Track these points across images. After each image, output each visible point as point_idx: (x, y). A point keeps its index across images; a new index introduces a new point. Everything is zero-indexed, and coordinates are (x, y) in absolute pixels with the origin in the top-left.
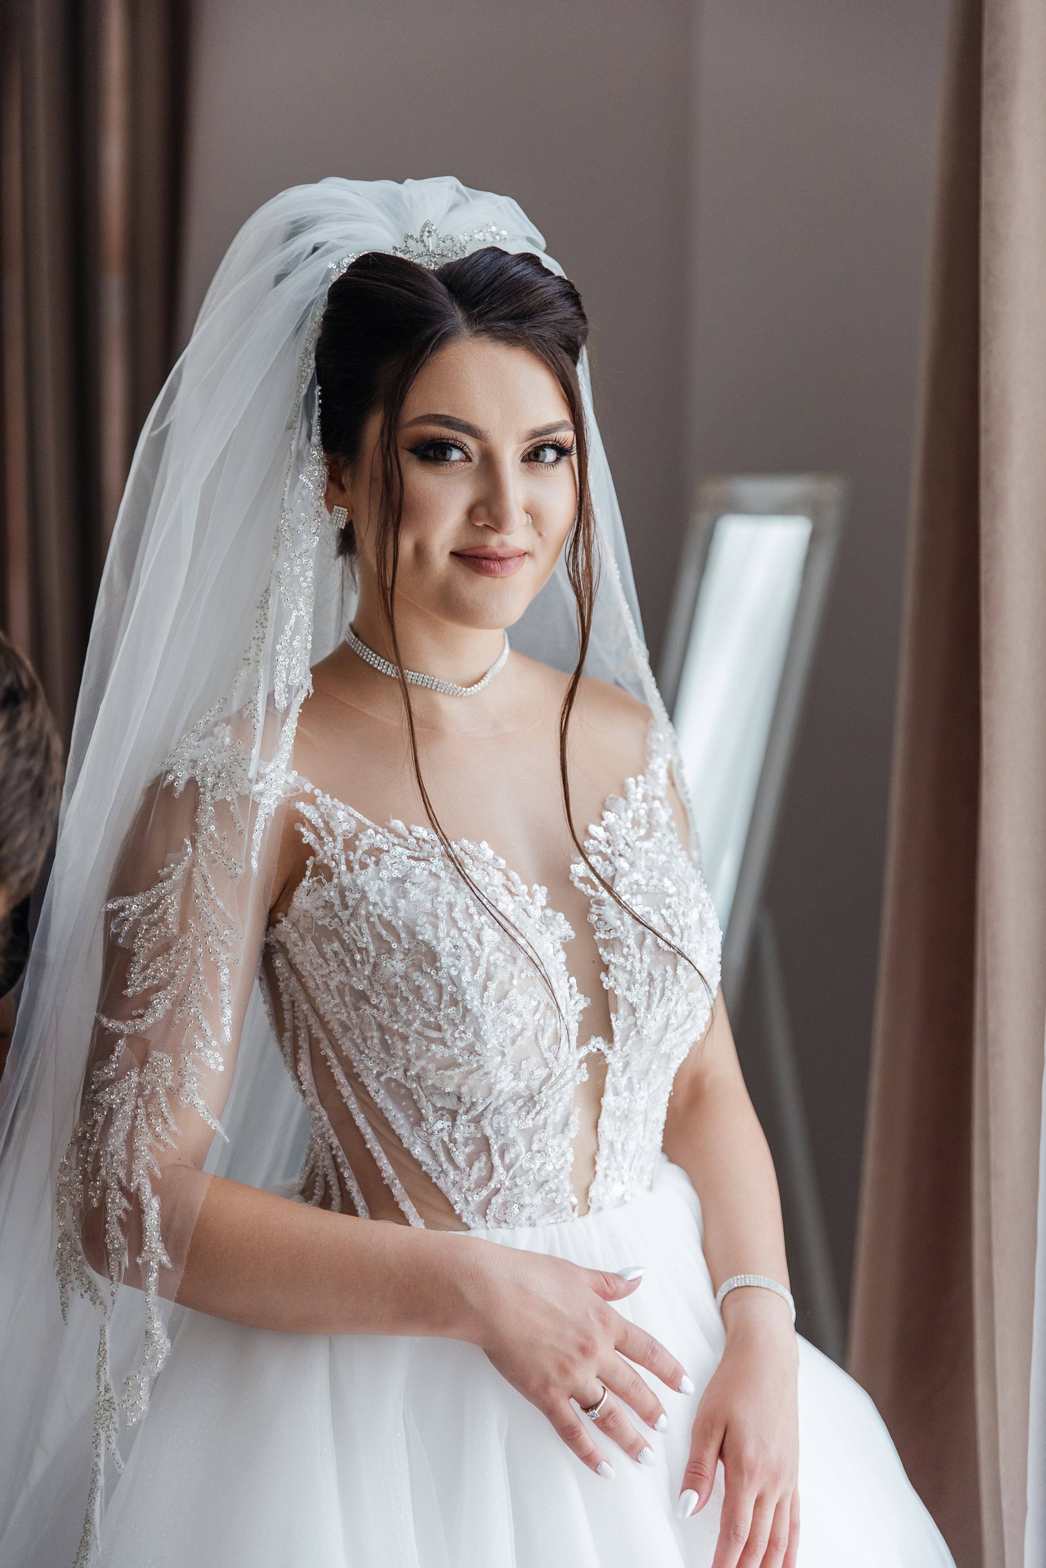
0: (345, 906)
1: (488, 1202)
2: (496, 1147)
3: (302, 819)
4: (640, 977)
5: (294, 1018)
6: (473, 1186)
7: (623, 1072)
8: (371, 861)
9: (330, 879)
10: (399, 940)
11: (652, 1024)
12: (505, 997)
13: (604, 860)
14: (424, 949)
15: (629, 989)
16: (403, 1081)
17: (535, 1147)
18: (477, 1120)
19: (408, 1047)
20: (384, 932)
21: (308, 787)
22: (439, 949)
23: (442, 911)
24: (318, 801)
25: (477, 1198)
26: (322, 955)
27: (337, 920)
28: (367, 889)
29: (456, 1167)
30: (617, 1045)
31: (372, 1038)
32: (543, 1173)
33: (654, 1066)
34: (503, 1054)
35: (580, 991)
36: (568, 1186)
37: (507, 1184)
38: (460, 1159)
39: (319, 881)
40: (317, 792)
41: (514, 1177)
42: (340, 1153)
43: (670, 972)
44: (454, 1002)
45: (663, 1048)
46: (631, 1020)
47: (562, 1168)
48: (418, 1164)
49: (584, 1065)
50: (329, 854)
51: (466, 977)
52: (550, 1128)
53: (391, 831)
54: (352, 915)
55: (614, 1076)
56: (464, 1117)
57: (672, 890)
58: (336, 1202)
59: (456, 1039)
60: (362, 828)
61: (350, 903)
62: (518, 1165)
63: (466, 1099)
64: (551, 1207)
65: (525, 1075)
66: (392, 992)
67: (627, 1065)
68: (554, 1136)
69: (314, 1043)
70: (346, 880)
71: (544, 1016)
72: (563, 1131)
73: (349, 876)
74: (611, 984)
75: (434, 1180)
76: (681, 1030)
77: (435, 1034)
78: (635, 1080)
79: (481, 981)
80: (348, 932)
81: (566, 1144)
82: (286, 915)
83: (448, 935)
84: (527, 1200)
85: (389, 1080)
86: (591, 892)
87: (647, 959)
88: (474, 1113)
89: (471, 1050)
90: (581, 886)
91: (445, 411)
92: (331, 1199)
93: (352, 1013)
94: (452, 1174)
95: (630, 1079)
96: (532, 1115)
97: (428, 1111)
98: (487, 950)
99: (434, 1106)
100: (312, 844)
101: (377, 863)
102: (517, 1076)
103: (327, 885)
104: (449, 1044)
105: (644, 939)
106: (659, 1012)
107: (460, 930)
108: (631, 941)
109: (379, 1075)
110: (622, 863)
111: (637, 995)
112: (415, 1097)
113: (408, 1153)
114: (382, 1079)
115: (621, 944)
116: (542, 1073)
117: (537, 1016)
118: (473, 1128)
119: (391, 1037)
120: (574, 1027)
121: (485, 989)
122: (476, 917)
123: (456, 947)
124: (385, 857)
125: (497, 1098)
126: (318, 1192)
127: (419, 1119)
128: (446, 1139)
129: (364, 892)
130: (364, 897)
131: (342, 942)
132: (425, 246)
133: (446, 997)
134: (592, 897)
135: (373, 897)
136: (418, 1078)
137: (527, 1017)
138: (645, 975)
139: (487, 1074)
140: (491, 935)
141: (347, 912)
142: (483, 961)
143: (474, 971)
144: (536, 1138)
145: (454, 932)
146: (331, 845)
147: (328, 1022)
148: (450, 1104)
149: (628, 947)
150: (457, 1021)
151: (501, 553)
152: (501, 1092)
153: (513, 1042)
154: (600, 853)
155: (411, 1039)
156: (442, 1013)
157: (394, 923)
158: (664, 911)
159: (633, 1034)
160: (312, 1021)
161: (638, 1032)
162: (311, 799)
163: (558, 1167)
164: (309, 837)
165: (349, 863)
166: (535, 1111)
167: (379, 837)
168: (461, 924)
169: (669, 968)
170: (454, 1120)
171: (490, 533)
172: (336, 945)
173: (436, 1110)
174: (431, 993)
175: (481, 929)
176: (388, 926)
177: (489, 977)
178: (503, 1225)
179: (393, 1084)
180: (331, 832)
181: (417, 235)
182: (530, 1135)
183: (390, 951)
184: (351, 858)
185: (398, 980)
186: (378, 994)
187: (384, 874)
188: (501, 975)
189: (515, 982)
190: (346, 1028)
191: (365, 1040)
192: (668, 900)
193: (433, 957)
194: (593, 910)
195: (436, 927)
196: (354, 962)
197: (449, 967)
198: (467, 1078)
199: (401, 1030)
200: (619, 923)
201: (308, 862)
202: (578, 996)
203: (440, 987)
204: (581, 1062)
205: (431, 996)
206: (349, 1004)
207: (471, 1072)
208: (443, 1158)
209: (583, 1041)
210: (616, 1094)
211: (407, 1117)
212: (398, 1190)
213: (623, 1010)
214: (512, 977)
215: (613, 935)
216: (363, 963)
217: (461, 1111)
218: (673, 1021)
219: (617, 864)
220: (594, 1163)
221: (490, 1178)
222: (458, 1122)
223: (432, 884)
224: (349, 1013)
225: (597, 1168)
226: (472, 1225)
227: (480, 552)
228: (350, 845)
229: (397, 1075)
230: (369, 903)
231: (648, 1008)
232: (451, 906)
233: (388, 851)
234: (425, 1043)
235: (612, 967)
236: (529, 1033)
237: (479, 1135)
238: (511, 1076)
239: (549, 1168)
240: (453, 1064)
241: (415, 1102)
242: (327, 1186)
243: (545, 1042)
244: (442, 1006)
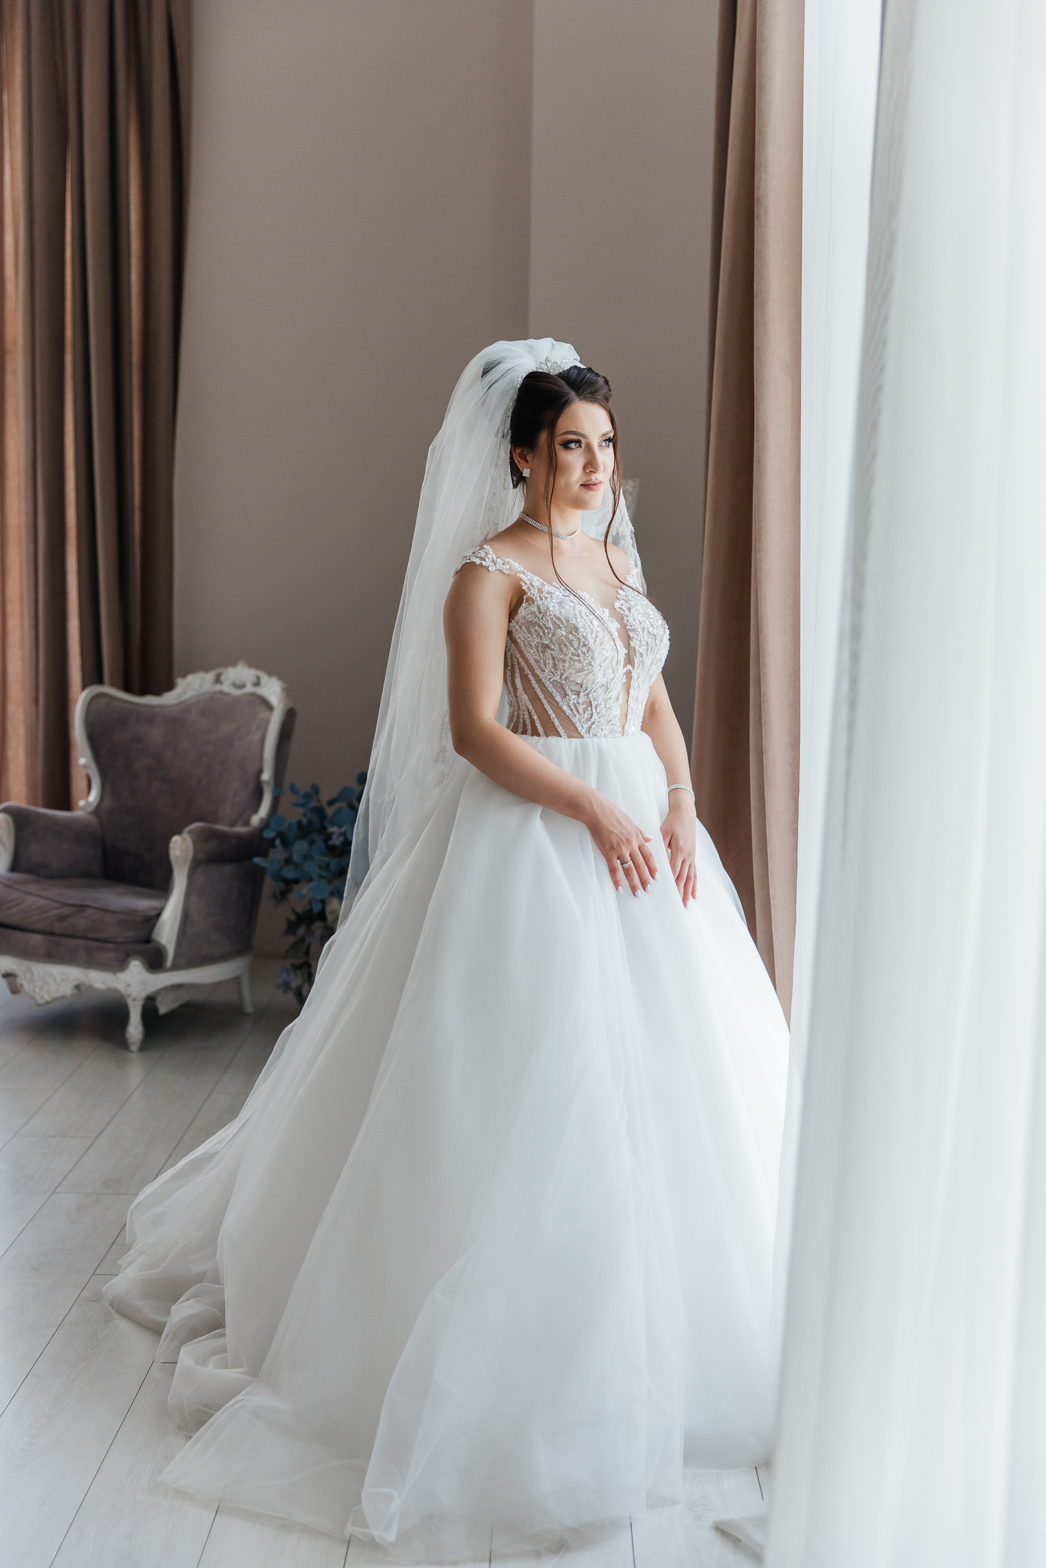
0: (540, 612)
1: (590, 727)
2: (594, 705)
3: (521, 580)
4: (644, 643)
5: (512, 661)
6: (585, 721)
7: (637, 680)
8: (549, 596)
9: (533, 603)
10: (562, 623)
11: (648, 661)
12: (602, 644)
13: (626, 602)
14: (573, 626)
15: (640, 647)
16: (559, 681)
17: (608, 706)
18: (587, 695)
19: (565, 664)
20: (557, 621)
21: (522, 569)
22: (579, 626)
23: (577, 612)
24: (526, 574)
25: (586, 726)
26: (530, 633)
27: (537, 618)
28: (549, 606)
29: (579, 713)
30: (636, 669)
31: (549, 664)
32: (610, 717)
33: (647, 680)
34: (601, 666)
35: (624, 646)
36: (619, 724)
37: (598, 720)
38: (581, 712)
39: (529, 604)
40: (525, 571)
41: (599, 718)
42: (533, 711)
43: (654, 642)
44: (585, 645)
45: (651, 672)
46: (641, 659)
47: (616, 716)
48: (564, 712)
49: (625, 675)
50: (533, 593)
51: (589, 636)
52: (612, 699)
53: (554, 586)
54: (543, 615)
55: (634, 681)
56: (583, 694)
57: (651, 613)
58: (529, 731)
59: (584, 660)
60: (543, 585)
61: (543, 611)
62: (602, 713)
63: (584, 686)
64: (612, 731)
65: (606, 677)
66: (561, 643)
67: (638, 677)
68: (614, 702)
69: (521, 670)
70: (540, 602)
71: (614, 653)
72: (617, 701)
73: (541, 601)
74: (634, 645)
75: (571, 718)
76: (657, 665)
77: (576, 658)
78: (640, 684)
79: (594, 638)
80: (542, 622)
81: (618, 706)
82: (513, 619)
83: (581, 621)
84: (604, 727)
85: (554, 680)
86: (623, 612)
87: (645, 637)
88: (587, 692)
89: (590, 664)
90: (619, 610)
91: (574, 429)
92: (527, 731)
93: (541, 654)
94: (577, 716)
95: (639, 684)
96: (607, 693)
97: (569, 692)
98: (595, 627)
99: (571, 690)
100: (526, 590)
101: (551, 597)
102: (604, 676)
103: (532, 605)
104: (582, 662)
105: (644, 629)
106: (651, 656)
107: (585, 620)
108: (640, 630)
109: (550, 679)
110: (632, 603)
111: (642, 649)
112: (564, 687)
113: (561, 709)
114: (551, 680)
115: (636, 631)
116: (611, 676)
117: (612, 652)
118: (586, 698)
119: (558, 661)
120: (623, 659)
121: (596, 640)
122: (589, 616)
123: (584, 625)
124: (554, 595)
125: (596, 686)
126: (520, 729)
127: (566, 695)
128: (576, 702)
129: (548, 607)
130: (548, 609)
131: (539, 626)
132: (547, 366)
133: (582, 644)
134: (623, 614)
135: (551, 609)
136: (566, 678)
137: (609, 652)
138: (645, 642)
139: (594, 674)
140: (596, 622)
141: (542, 615)
142: (594, 630)
143: (592, 634)
144: (608, 703)
145: (583, 620)
146: (533, 590)
147: (529, 661)
148: (577, 688)
149: (639, 632)
150: (586, 653)
151: (596, 482)
152: (597, 683)
153: (604, 662)
154: (624, 599)
155: (567, 661)
156: (580, 650)
157: (560, 617)
158: (650, 620)
159: (641, 664)
160: (520, 660)
161: (643, 664)
162: (524, 574)
163: (615, 715)
164: (525, 587)
165: (540, 597)
166: (608, 692)
167: (550, 588)
168: (585, 618)
169: (653, 640)
170: (579, 695)
171: (593, 474)
172: (537, 628)
173: (572, 691)
174: (576, 642)
175: (592, 620)
176: (559, 619)
177: (597, 637)
178: (595, 736)
179: (555, 682)
180: (532, 586)
181: (544, 362)
182: (606, 701)
183: (560, 628)
184: (541, 595)
185: (563, 638)
186: (554, 645)
187: (554, 601)
188: (600, 637)
189: (605, 639)
190: (537, 661)
191: (545, 665)
192: (651, 616)
193: (577, 630)
194: (625, 618)
195: (576, 619)
196: (544, 633)
197: (583, 632)
198: (586, 676)
199: (563, 658)
200: (635, 623)
201: (524, 597)
202: (624, 649)
203: (579, 639)
204: (624, 674)
205: (576, 644)
206: (540, 651)
207: (588, 674)
208: (574, 710)
209: (625, 666)
210: (634, 689)
211: (561, 695)
212: (557, 722)
213: (638, 655)
214: (604, 637)
215: (633, 627)
216: (548, 633)
217: (582, 691)
218: (655, 661)
219: (631, 603)
220: (627, 716)
221: (591, 718)
222: (580, 695)
223: (572, 604)
224: (540, 655)
225: (628, 717)
226: (585, 736)
227: (590, 482)
228: (540, 591)
229: (557, 678)
230: (550, 611)
231: (647, 655)
232: (580, 612)
233: (554, 593)
234: (572, 662)
235: (634, 639)
236: (610, 659)
237: (588, 701)
238: (602, 676)
239: (612, 715)
240: (582, 670)
241: (564, 688)
242: (525, 725)
243: (614, 663)
244: (580, 647)
